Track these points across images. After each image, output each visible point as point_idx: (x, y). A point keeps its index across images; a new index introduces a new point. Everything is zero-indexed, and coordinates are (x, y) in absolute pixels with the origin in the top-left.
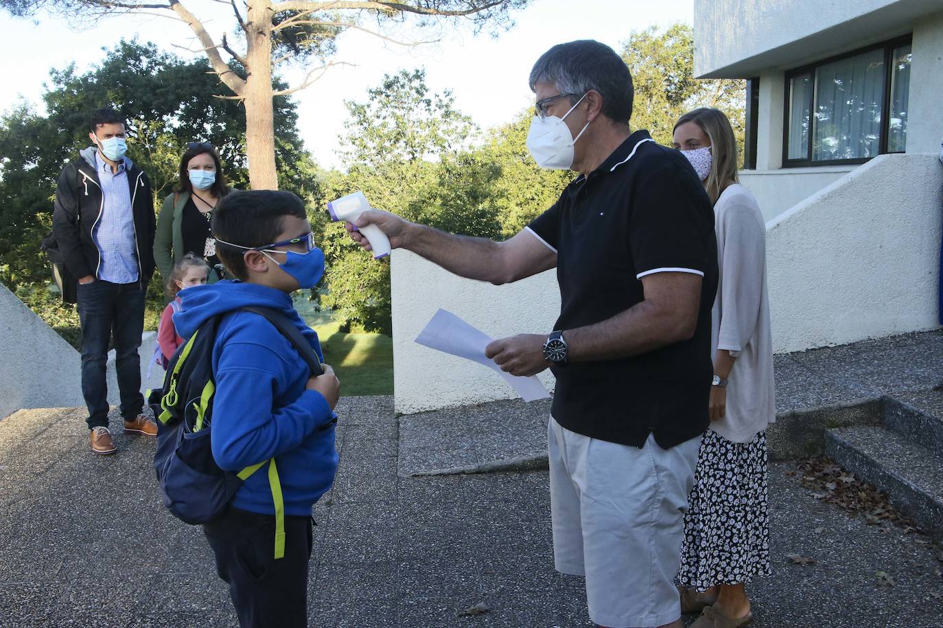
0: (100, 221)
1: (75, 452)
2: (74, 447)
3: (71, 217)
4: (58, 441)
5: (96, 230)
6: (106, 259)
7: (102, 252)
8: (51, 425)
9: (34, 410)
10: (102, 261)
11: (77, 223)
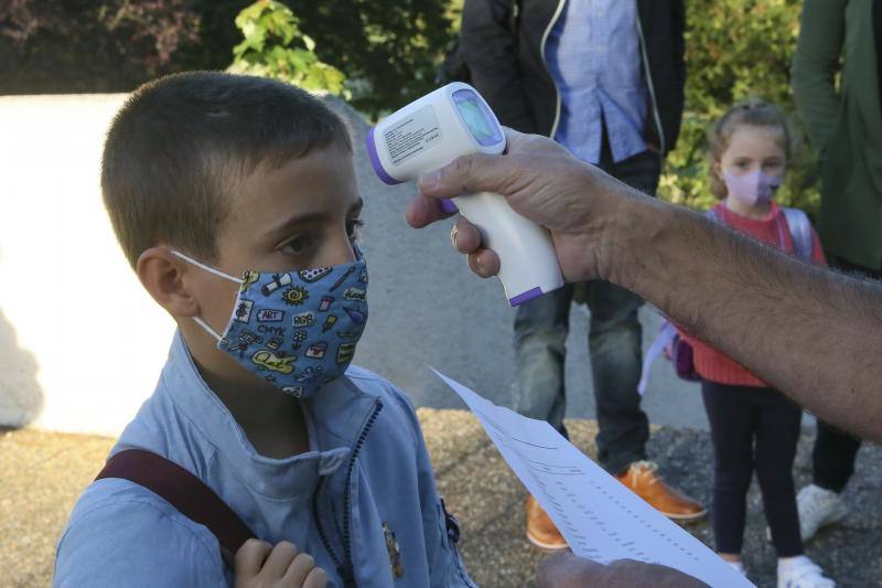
0: (563, 18)
1: (493, 535)
2: (492, 522)
3: (500, 11)
4: (467, 500)
5: (554, 41)
6: (573, 107)
7: (566, 89)
8: (463, 457)
9: (444, 413)
10: (565, 112)
11: (512, 22)
